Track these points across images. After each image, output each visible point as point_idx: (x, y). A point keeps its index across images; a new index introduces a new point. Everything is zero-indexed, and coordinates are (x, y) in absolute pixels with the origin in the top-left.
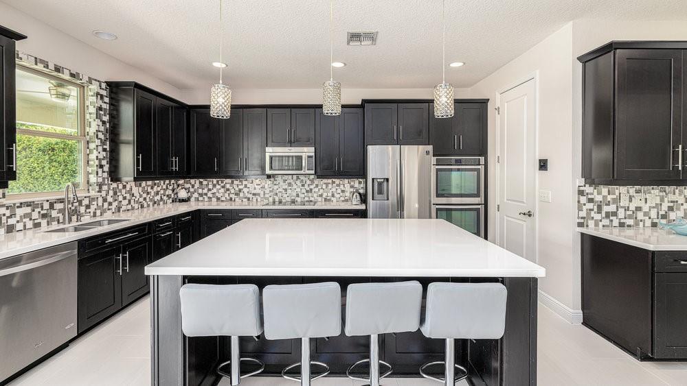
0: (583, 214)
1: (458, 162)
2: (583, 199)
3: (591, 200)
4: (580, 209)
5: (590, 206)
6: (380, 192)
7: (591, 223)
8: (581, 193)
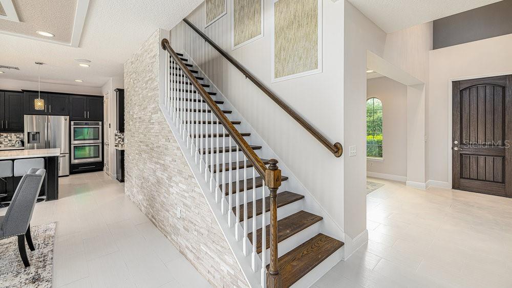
0: (117, 142)
1: (86, 124)
2: (117, 137)
3: (119, 138)
4: (116, 140)
5: (120, 139)
6: (34, 139)
7: (120, 145)
8: (116, 135)
